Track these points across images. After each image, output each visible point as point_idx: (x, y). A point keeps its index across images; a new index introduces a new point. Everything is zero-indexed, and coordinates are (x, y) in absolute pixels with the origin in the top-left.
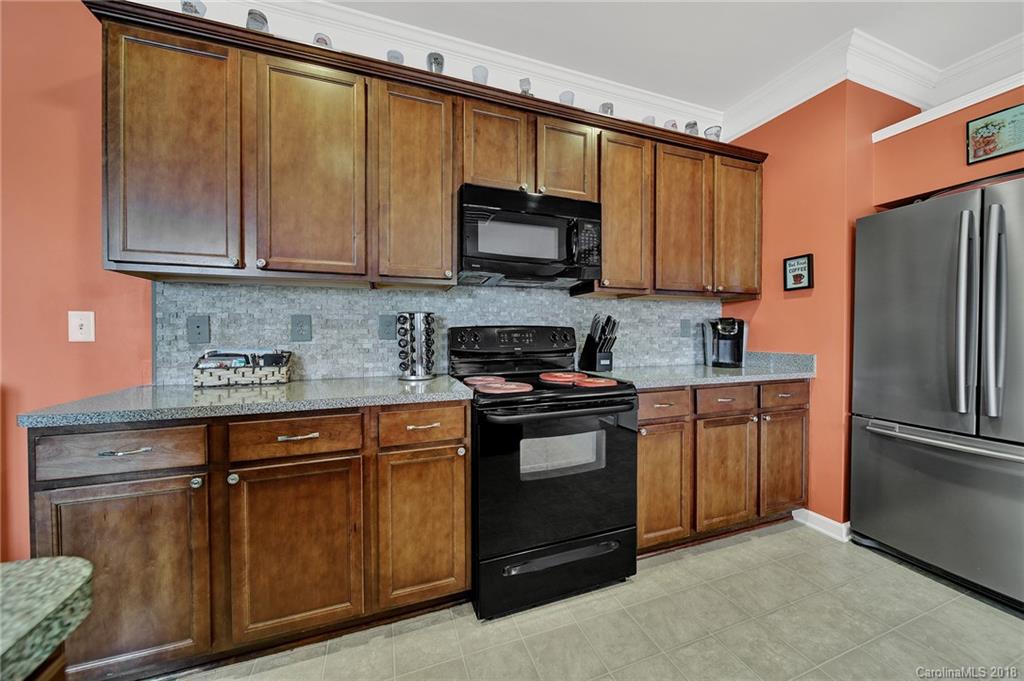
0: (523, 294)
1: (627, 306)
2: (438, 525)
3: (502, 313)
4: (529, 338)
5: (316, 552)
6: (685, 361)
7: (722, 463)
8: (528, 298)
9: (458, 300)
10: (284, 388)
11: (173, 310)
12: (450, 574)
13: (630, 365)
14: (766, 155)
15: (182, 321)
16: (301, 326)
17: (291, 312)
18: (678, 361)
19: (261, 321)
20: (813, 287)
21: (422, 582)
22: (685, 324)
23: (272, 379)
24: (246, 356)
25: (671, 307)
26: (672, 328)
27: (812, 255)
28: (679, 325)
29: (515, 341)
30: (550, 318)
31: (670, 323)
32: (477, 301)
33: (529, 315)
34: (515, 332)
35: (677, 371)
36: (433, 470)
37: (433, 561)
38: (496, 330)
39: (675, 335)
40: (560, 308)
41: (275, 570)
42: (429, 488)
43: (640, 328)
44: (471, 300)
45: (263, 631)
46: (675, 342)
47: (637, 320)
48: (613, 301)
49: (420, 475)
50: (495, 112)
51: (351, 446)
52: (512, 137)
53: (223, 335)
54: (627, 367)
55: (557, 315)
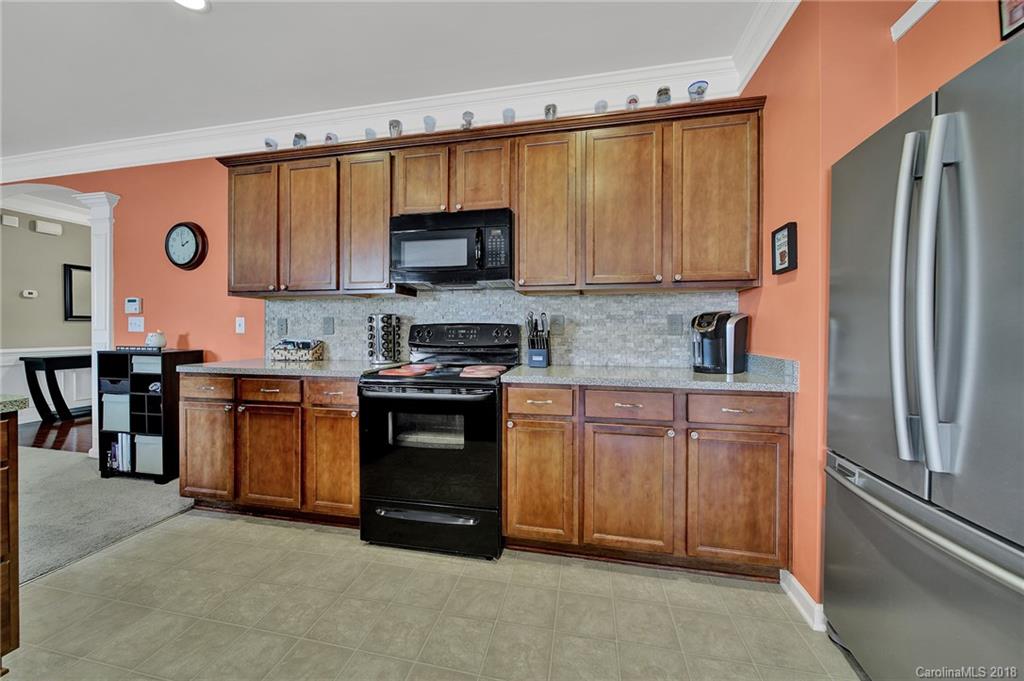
0: (479, 295)
1: (591, 301)
2: (343, 464)
3: (461, 313)
4: (473, 334)
5: (278, 462)
6: (674, 362)
7: (623, 476)
8: (483, 298)
9: (426, 303)
10: (311, 364)
11: (273, 316)
12: (350, 503)
13: (596, 364)
14: (765, 98)
15: (275, 322)
16: (329, 324)
17: (323, 316)
18: (663, 362)
19: (309, 322)
20: (796, 267)
21: (333, 501)
22: (674, 321)
23: (305, 358)
24: (293, 343)
25: (652, 300)
26: (655, 324)
27: (795, 224)
28: (665, 321)
29: (461, 336)
30: (505, 316)
31: (650, 320)
32: (440, 303)
33: (484, 314)
34: (461, 329)
35: (660, 375)
36: (340, 425)
37: (340, 489)
38: (446, 327)
39: (660, 333)
40: (513, 306)
41: (260, 467)
42: (338, 437)
43: (608, 325)
44: (435, 303)
45: (254, 500)
46: (658, 341)
47: (604, 316)
48: (574, 298)
49: (332, 427)
50: (421, 153)
51: (295, 400)
52: (436, 169)
53: (293, 330)
54: (592, 366)
55: (512, 313)
